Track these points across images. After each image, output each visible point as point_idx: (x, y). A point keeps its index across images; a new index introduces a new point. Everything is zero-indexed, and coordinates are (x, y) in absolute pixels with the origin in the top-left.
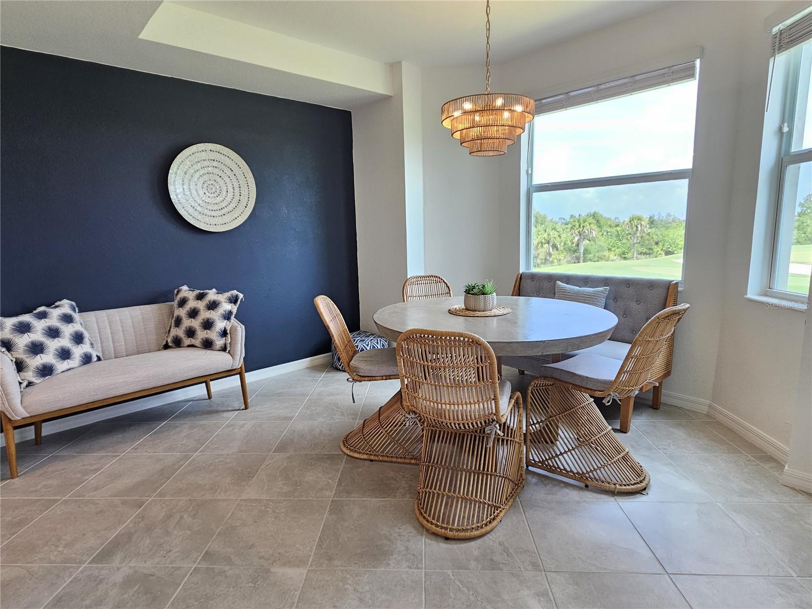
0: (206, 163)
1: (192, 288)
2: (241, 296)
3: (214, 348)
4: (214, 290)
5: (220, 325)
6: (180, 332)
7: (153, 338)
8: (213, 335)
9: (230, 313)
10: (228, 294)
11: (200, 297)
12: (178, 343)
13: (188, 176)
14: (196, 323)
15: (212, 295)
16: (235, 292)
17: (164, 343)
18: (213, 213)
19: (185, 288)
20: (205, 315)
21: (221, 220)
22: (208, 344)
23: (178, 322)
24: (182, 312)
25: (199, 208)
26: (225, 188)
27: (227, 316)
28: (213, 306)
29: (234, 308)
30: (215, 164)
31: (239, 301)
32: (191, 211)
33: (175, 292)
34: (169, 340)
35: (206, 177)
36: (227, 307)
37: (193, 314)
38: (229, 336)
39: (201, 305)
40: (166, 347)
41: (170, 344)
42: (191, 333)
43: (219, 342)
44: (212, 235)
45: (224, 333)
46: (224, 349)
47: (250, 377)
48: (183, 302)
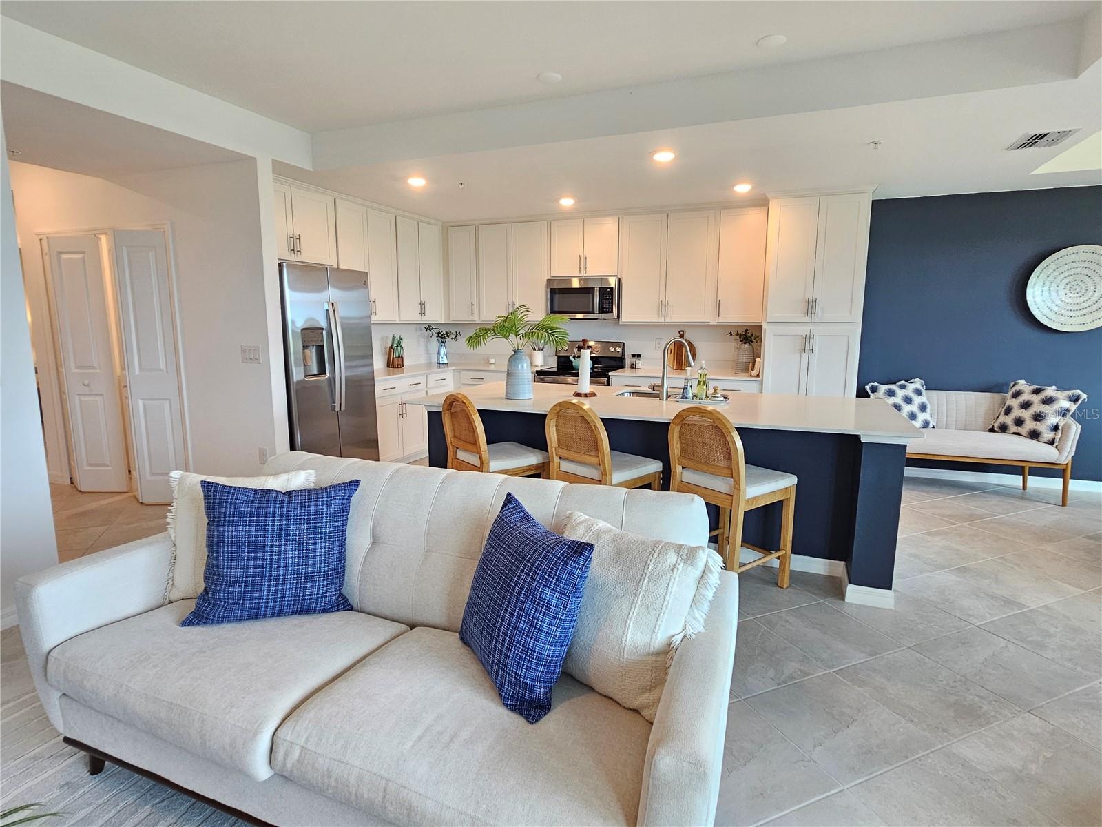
0: (1074, 265)
1: (1029, 382)
2: (1084, 396)
3: (1040, 439)
4: (1054, 387)
5: (1053, 420)
6: (1008, 420)
7: (980, 420)
8: (1042, 427)
9: (1068, 410)
10: (1070, 393)
11: (1037, 392)
12: (1004, 429)
13: (1051, 278)
14: (1026, 414)
15: (1050, 391)
16: (1078, 392)
17: (991, 427)
18: (1072, 313)
19: (1022, 382)
20: (1037, 407)
21: (1080, 320)
22: (1034, 435)
23: (1008, 411)
24: (1015, 403)
25: (1056, 309)
26: (1093, 288)
27: (1063, 413)
28: (1049, 401)
29: (1073, 407)
30: (1086, 264)
31: (1080, 402)
32: (1046, 311)
33: (1012, 385)
34: (996, 425)
35: (1070, 279)
36: (1065, 404)
37: (1026, 405)
38: (1060, 432)
39: (1036, 399)
40: (992, 430)
41: (996, 429)
42: (1019, 422)
43: (1048, 435)
44: (1064, 335)
45: (1056, 428)
46: (1052, 443)
47: (1075, 486)
48: (1017, 394)
